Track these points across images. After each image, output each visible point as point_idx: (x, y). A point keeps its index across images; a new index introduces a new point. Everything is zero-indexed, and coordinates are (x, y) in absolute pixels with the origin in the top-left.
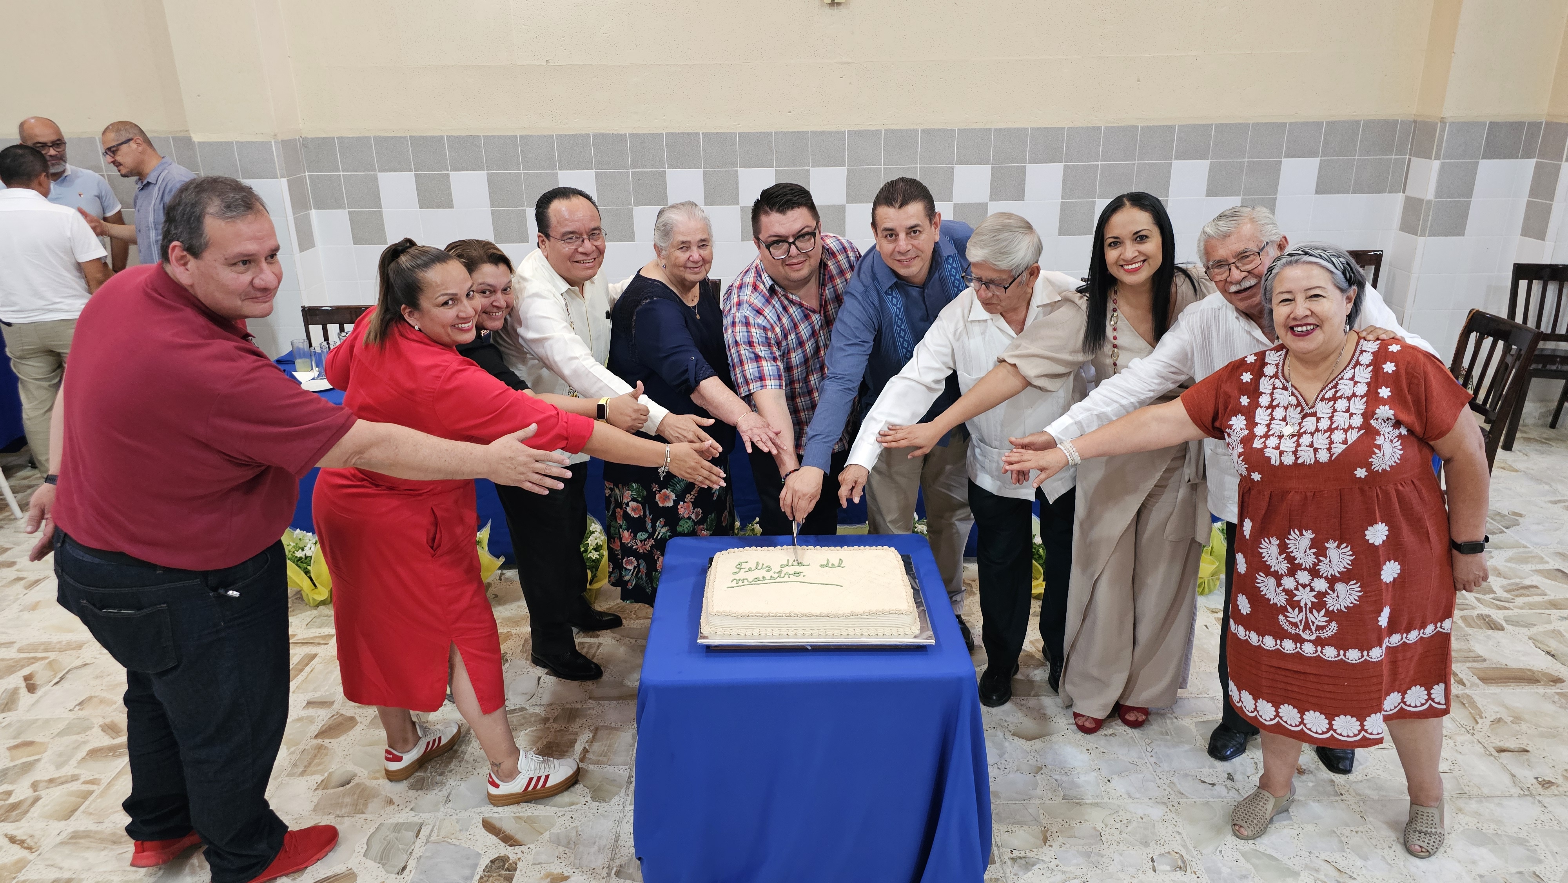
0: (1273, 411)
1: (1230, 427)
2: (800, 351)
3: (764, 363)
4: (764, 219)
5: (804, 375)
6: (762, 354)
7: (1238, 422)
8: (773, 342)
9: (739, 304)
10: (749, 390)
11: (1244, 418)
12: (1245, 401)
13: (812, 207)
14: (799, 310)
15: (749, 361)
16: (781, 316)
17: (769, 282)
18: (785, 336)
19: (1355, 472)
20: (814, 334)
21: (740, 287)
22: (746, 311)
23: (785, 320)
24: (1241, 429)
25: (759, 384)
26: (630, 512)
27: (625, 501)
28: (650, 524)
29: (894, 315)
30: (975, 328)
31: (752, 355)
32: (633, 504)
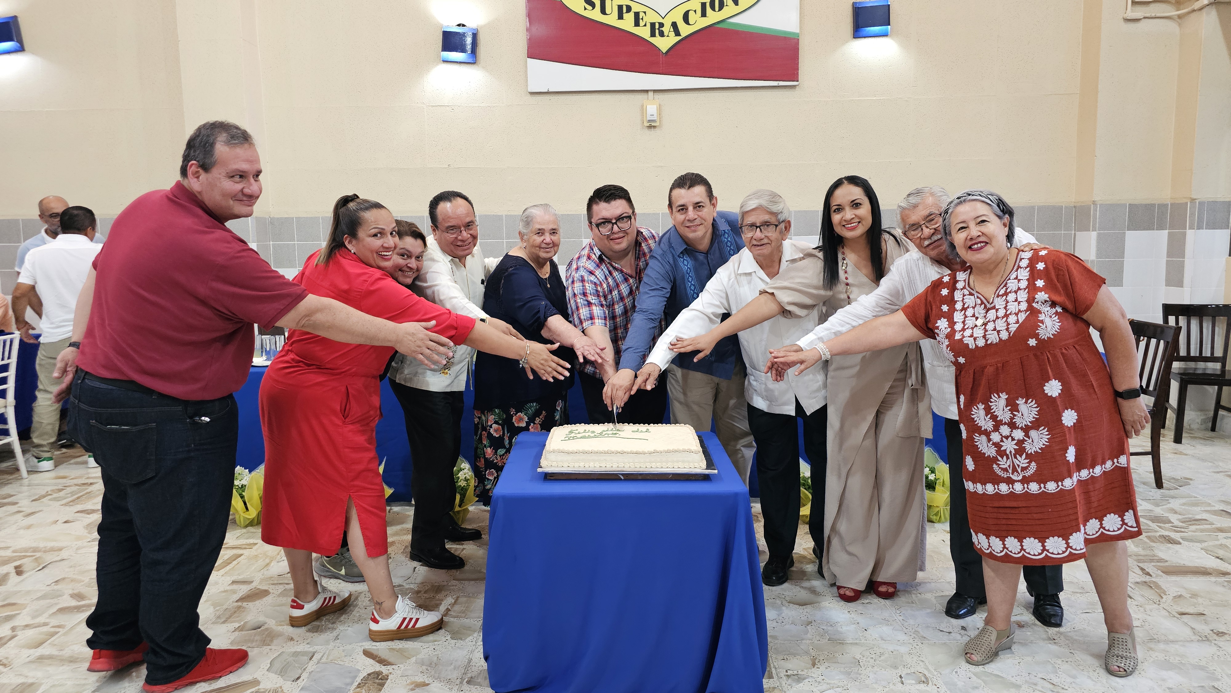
0: (965, 312)
1: (937, 328)
2: (621, 304)
3: (594, 308)
4: (595, 207)
6: (593, 301)
7: (942, 324)
8: (601, 294)
9: (577, 269)
11: (946, 320)
12: (945, 308)
13: (629, 200)
14: (621, 275)
15: (583, 307)
16: (608, 277)
17: (598, 253)
18: (611, 291)
19: (1028, 342)
20: (631, 292)
21: (579, 258)
22: (582, 272)
23: (610, 280)
24: (945, 328)
25: (590, 322)
26: (492, 433)
27: (489, 424)
28: (508, 441)
29: (685, 273)
30: (744, 279)
31: (586, 303)
32: (494, 426)
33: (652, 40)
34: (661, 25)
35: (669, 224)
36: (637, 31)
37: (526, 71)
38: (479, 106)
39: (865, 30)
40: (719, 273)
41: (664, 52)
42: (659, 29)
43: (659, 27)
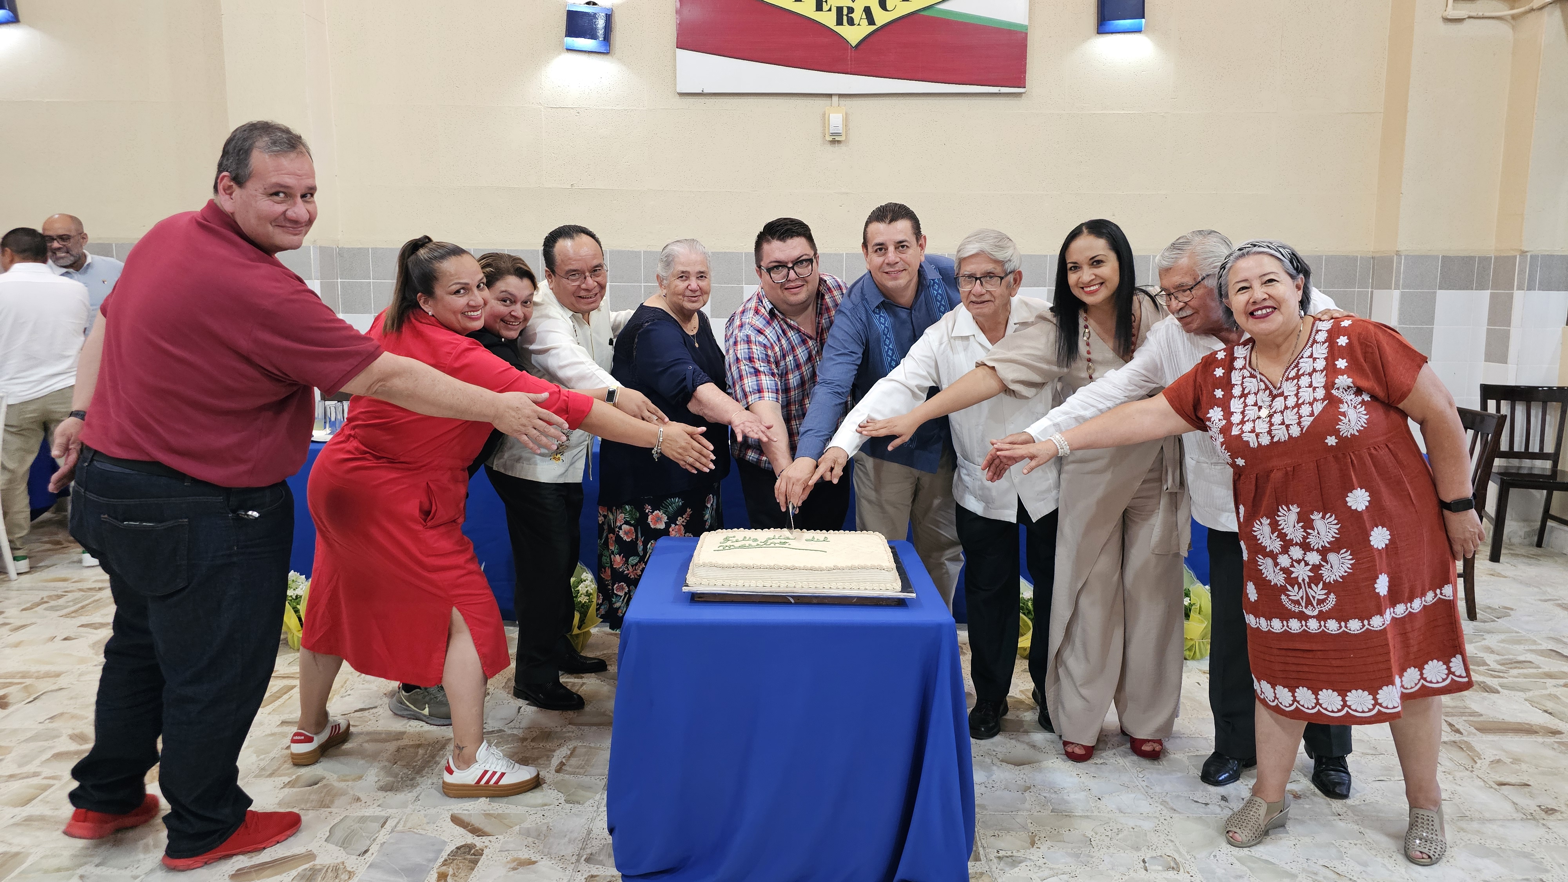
0: (1245, 399)
1: (1209, 419)
2: (797, 373)
3: (763, 377)
4: (766, 247)
5: (801, 398)
6: (762, 369)
7: (1216, 414)
8: (772, 360)
9: (741, 326)
10: (748, 403)
11: (1220, 409)
12: (1219, 393)
13: (810, 239)
14: (797, 335)
15: (749, 375)
16: (781, 338)
17: (769, 306)
18: (784, 357)
19: (1326, 441)
20: (810, 358)
21: (743, 312)
22: (748, 331)
23: (783, 341)
24: (1219, 420)
25: (757, 395)
26: (622, 536)
27: (618, 524)
28: (642, 547)
29: (881, 333)
30: (959, 344)
31: (752, 370)
32: (625, 527)
33: (839, 29)
34: (851, 10)
35: (863, 268)
36: (819, 17)
37: (675, 66)
38: (612, 109)
39: (1112, 24)
40: (928, 335)
41: (854, 46)
42: (847, 15)
43: (849, 13)
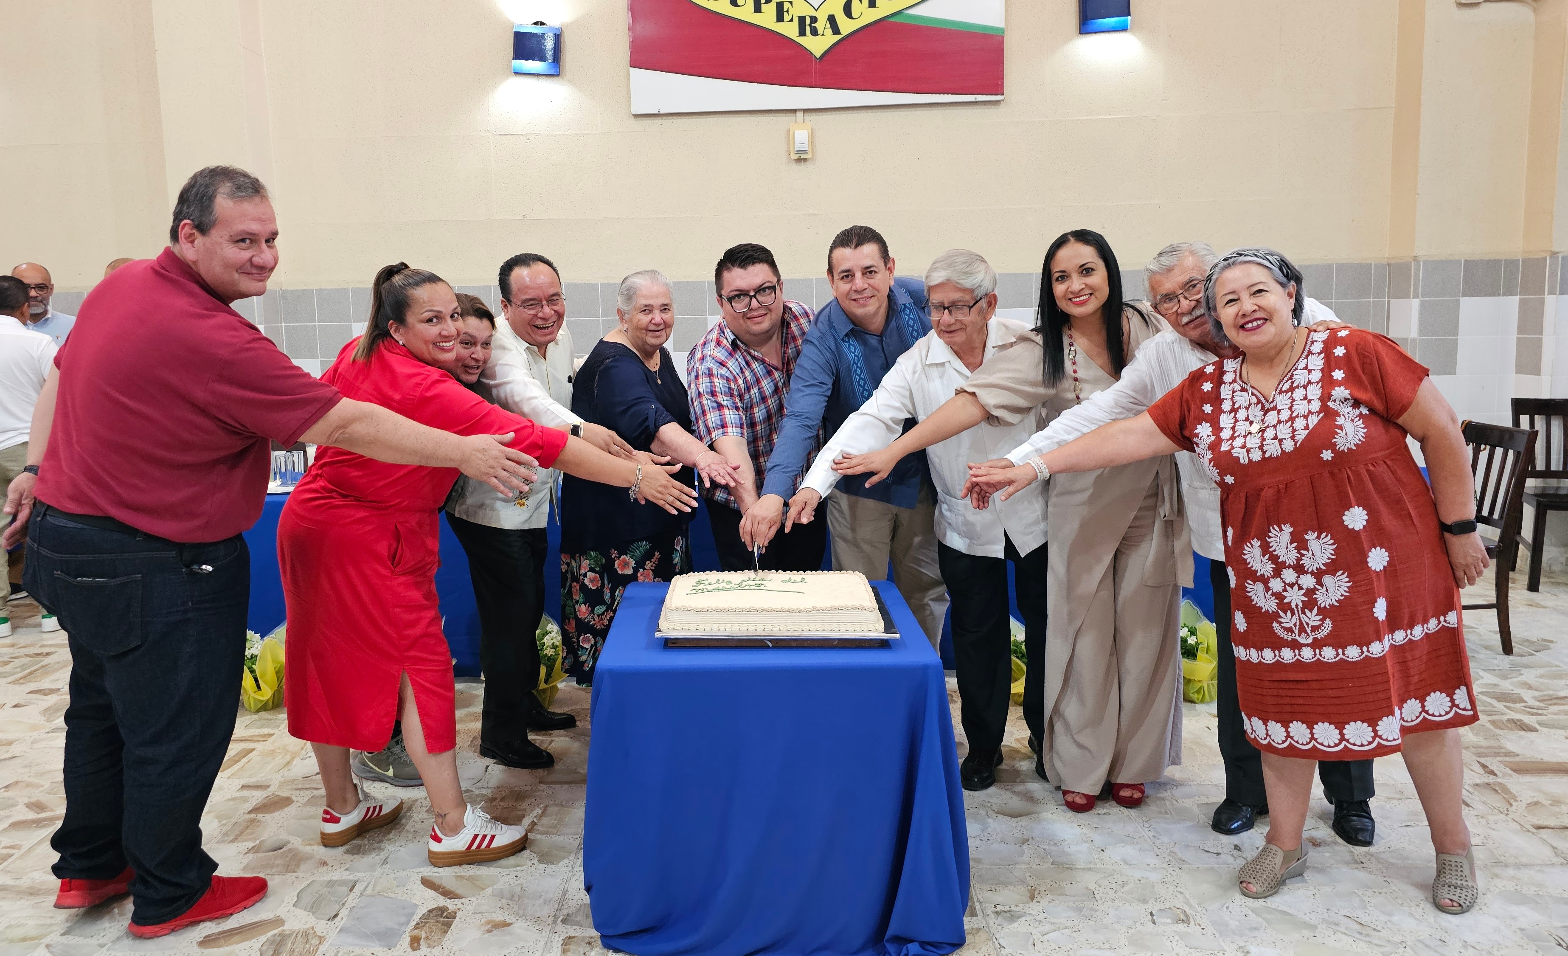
0: (1236, 414)
1: (1197, 435)
2: (762, 406)
3: (726, 411)
4: (726, 275)
5: (768, 432)
6: (725, 403)
7: (1204, 430)
8: (735, 393)
9: (703, 359)
10: (711, 439)
11: (1209, 425)
12: (1208, 408)
13: (772, 264)
14: (762, 366)
15: (711, 410)
16: (744, 370)
17: (731, 337)
18: (748, 389)
19: (1322, 455)
20: (776, 390)
21: (704, 344)
22: (709, 363)
23: (747, 373)
24: (1208, 436)
25: (721, 431)
26: (587, 584)
27: (583, 571)
28: (609, 595)
29: (852, 362)
30: (934, 371)
31: (715, 405)
32: (590, 574)
33: (801, 40)
34: (814, 19)
35: (829, 296)
36: (780, 28)
37: (628, 86)
38: (564, 135)
39: (1096, 23)
40: (900, 364)
41: (818, 57)
42: (810, 25)
43: (811, 23)
